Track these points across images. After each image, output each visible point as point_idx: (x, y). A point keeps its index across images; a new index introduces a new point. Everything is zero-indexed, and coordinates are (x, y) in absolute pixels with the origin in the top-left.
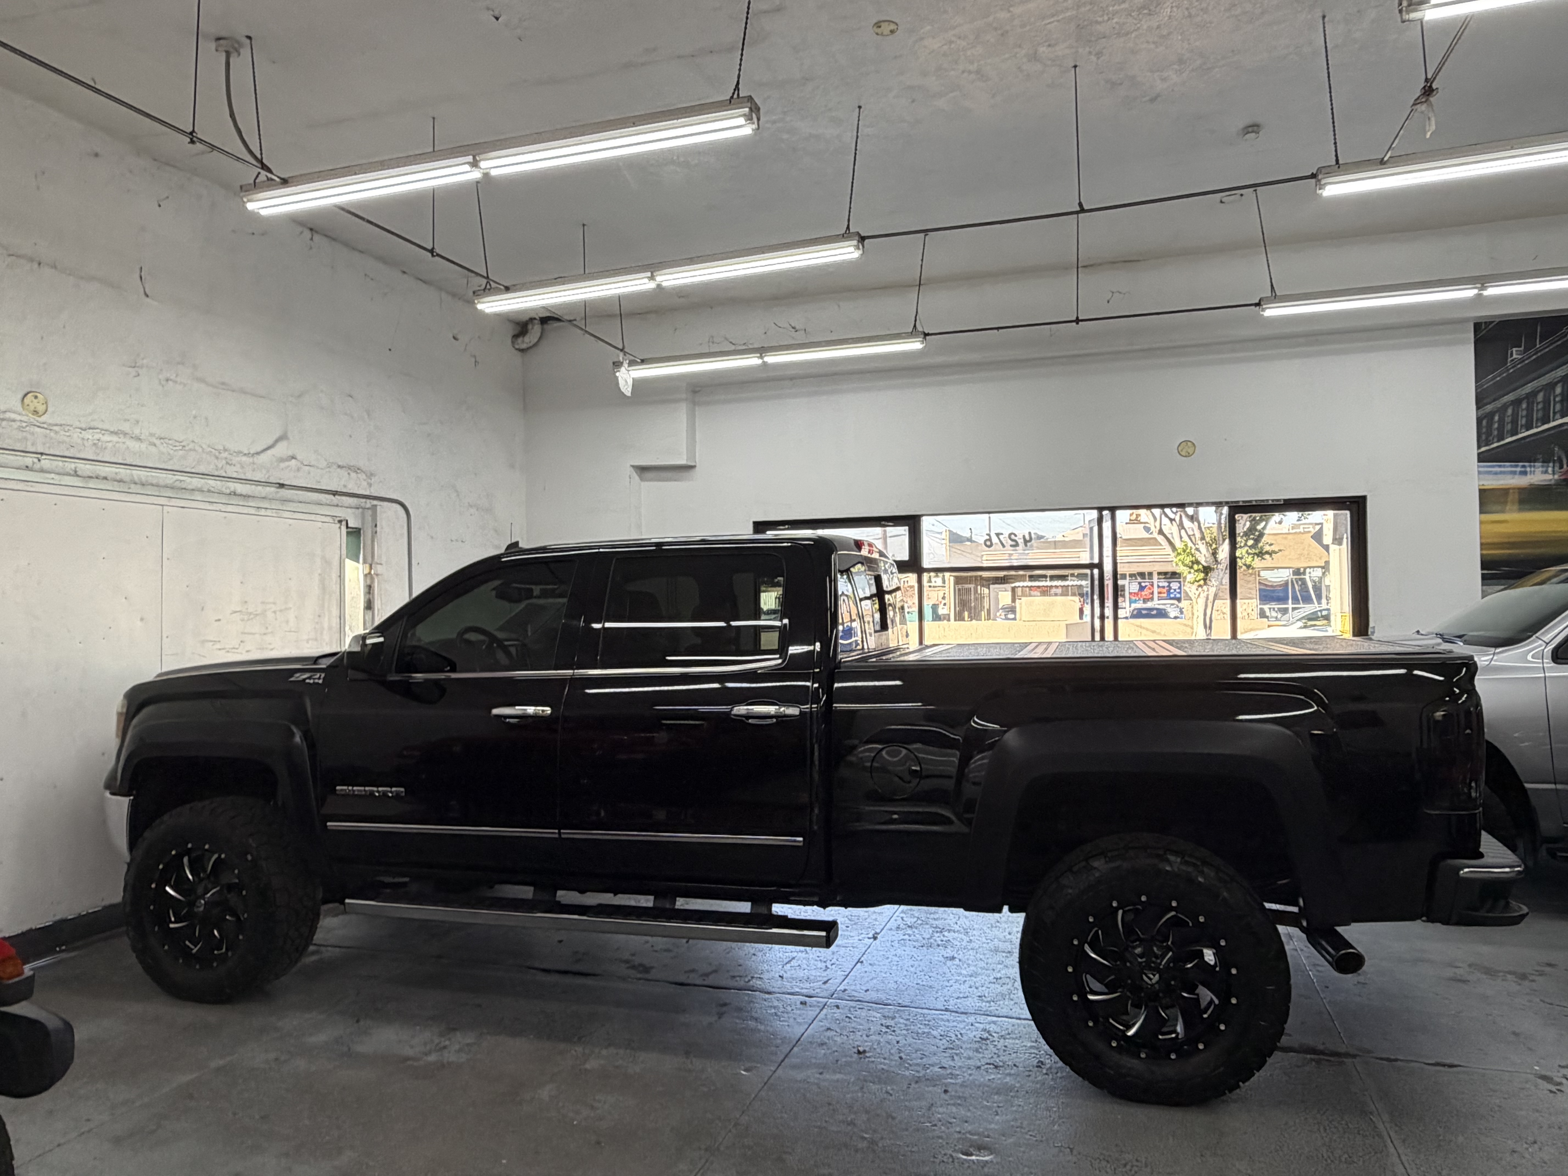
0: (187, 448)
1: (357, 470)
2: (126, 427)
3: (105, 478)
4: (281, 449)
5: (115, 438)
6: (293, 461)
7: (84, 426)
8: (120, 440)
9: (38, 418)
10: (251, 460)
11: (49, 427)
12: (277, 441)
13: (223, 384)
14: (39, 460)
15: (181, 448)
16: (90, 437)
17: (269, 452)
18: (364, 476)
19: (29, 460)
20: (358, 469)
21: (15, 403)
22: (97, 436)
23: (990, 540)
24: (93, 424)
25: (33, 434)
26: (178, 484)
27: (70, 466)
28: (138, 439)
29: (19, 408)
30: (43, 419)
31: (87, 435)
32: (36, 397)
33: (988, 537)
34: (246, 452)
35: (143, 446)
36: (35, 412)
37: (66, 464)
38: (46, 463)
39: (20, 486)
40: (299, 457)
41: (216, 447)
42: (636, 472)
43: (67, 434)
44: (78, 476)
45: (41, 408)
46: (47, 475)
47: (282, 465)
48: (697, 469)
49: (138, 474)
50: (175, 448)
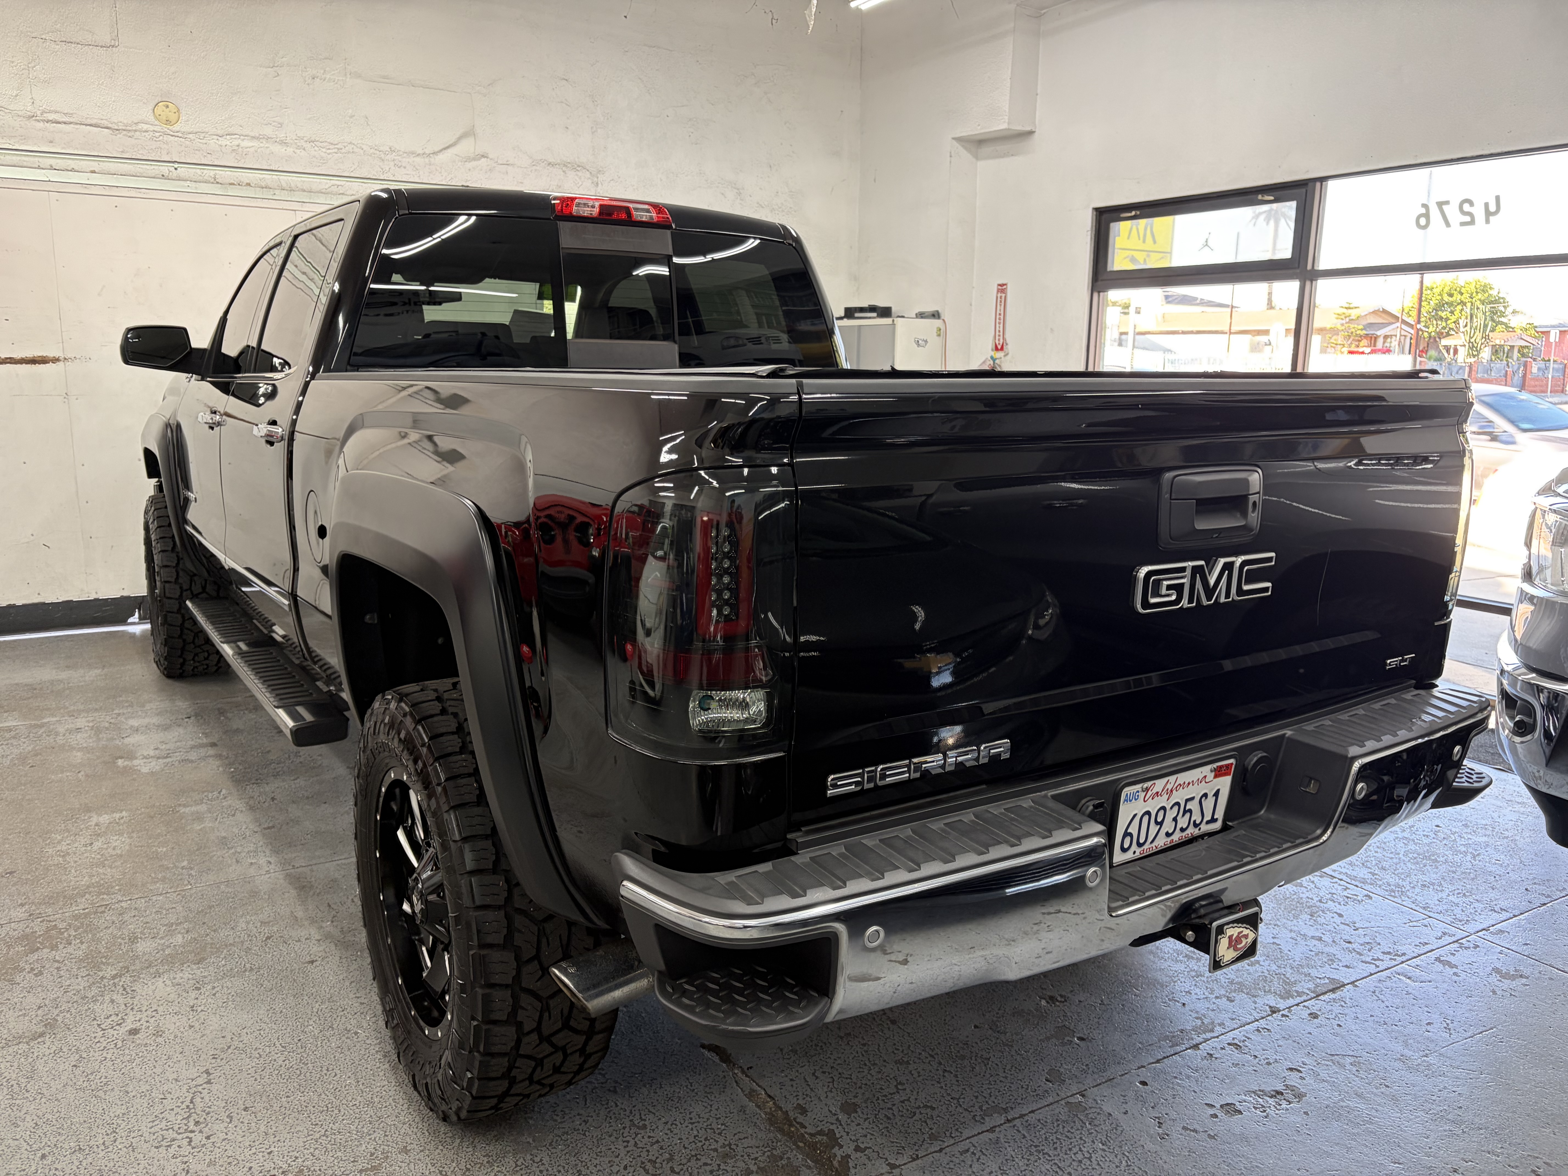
0: (343, 151)
1: (577, 167)
2: (268, 131)
3: (248, 184)
4: (466, 147)
5: (255, 143)
6: (483, 159)
7: (220, 132)
8: (262, 145)
9: (171, 128)
10: (427, 160)
11: (184, 135)
12: (460, 138)
13: (384, 77)
14: (176, 169)
15: (336, 150)
16: (228, 143)
17: (450, 151)
18: (588, 175)
19: (165, 169)
20: (579, 166)
21: (146, 113)
22: (236, 142)
23: (1427, 216)
24: (230, 130)
25: (167, 143)
26: (334, 189)
27: (209, 172)
28: (283, 143)
29: (151, 118)
30: (176, 127)
31: (223, 141)
32: (167, 107)
33: (1423, 211)
34: (421, 152)
35: (290, 150)
36: (168, 122)
37: (205, 171)
38: (183, 171)
39: (133, 193)
40: (490, 156)
41: (381, 148)
42: (965, 148)
43: (204, 141)
44: (218, 183)
45: (173, 117)
46: (182, 183)
47: (469, 165)
48: (1036, 135)
49: (284, 178)
50: (328, 151)
